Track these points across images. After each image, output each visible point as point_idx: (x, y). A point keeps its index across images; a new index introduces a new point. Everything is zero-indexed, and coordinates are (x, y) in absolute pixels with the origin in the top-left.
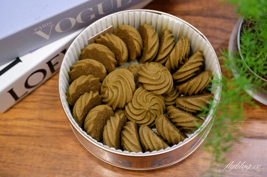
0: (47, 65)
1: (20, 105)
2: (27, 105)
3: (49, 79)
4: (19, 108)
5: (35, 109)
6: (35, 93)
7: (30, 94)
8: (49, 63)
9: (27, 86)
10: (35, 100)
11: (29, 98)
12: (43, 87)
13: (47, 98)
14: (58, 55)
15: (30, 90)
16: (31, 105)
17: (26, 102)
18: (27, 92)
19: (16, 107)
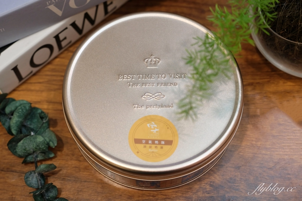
0: (54, 40)
1: (24, 87)
2: (33, 87)
3: (56, 57)
4: (23, 90)
5: (42, 91)
6: (41, 73)
7: (35, 74)
8: (57, 37)
9: (32, 64)
10: (41, 81)
11: (34, 79)
12: (50, 67)
13: (55, 78)
14: (66, 28)
15: (35, 70)
16: (37, 87)
17: (31, 83)
18: (32, 72)
19: (20, 89)
